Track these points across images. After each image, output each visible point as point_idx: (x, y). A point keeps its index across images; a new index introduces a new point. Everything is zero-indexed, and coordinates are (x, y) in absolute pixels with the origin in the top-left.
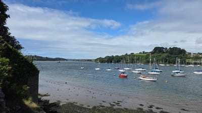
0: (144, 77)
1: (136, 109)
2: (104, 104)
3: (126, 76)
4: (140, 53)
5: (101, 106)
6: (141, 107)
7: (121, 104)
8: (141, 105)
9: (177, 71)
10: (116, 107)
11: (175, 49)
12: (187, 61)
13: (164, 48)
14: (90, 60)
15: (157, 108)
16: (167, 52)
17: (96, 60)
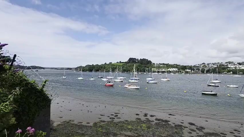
0: (129, 86)
1: (135, 120)
2: (103, 119)
3: (113, 85)
4: (118, 63)
5: (101, 121)
6: (137, 117)
7: (119, 116)
8: (137, 115)
9: (150, 78)
10: (116, 120)
11: (144, 60)
12: (153, 69)
13: (136, 59)
14: (71, 69)
15: (151, 116)
16: (138, 62)
17: (76, 69)
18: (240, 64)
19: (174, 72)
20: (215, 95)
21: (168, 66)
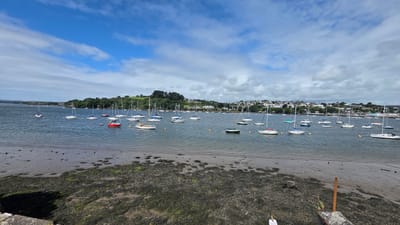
0: (142, 126)
3: (119, 125)
4: (137, 96)
5: (79, 170)
7: (110, 161)
8: (137, 158)
10: (103, 166)
12: (185, 107)
14: (56, 104)
15: (156, 158)
16: (166, 97)
17: (67, 104)
18: (273, 103)
19: (210, 110)
20: (238, 133)
21: (204, 103)
